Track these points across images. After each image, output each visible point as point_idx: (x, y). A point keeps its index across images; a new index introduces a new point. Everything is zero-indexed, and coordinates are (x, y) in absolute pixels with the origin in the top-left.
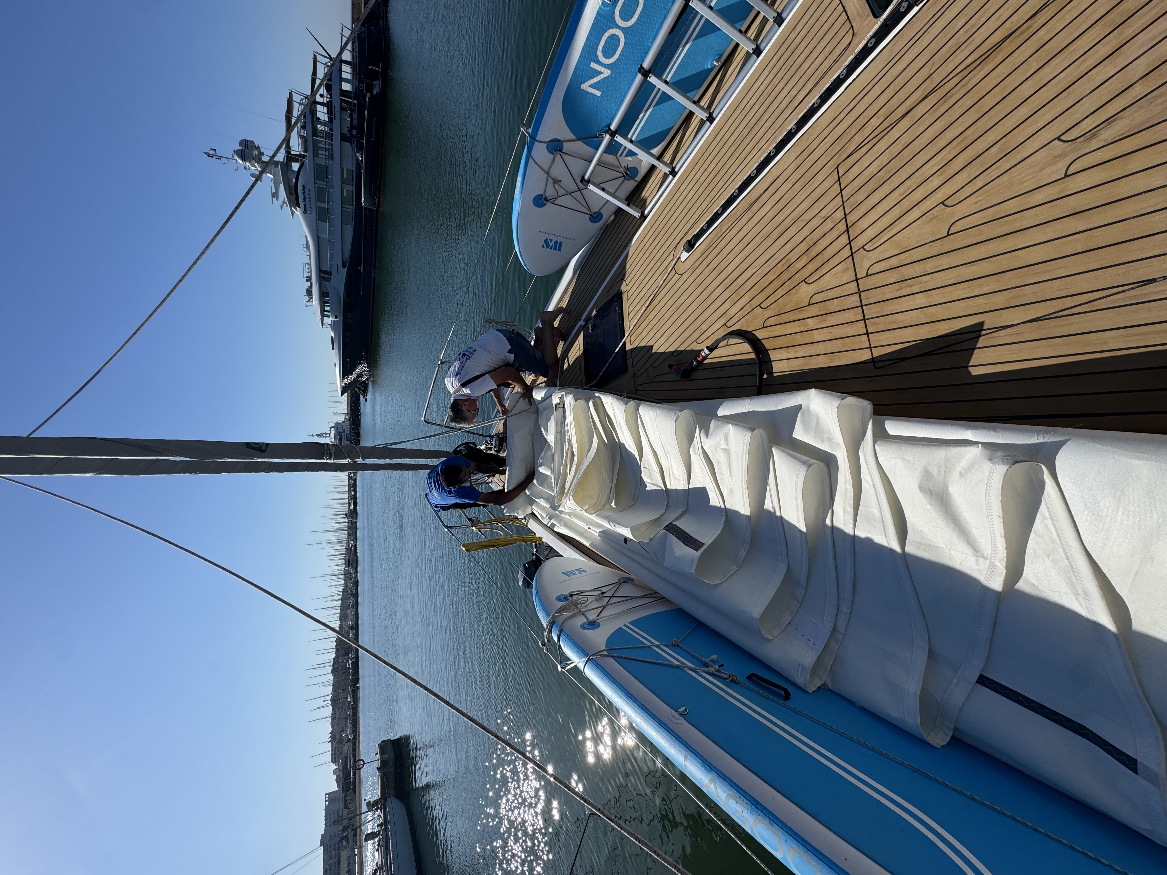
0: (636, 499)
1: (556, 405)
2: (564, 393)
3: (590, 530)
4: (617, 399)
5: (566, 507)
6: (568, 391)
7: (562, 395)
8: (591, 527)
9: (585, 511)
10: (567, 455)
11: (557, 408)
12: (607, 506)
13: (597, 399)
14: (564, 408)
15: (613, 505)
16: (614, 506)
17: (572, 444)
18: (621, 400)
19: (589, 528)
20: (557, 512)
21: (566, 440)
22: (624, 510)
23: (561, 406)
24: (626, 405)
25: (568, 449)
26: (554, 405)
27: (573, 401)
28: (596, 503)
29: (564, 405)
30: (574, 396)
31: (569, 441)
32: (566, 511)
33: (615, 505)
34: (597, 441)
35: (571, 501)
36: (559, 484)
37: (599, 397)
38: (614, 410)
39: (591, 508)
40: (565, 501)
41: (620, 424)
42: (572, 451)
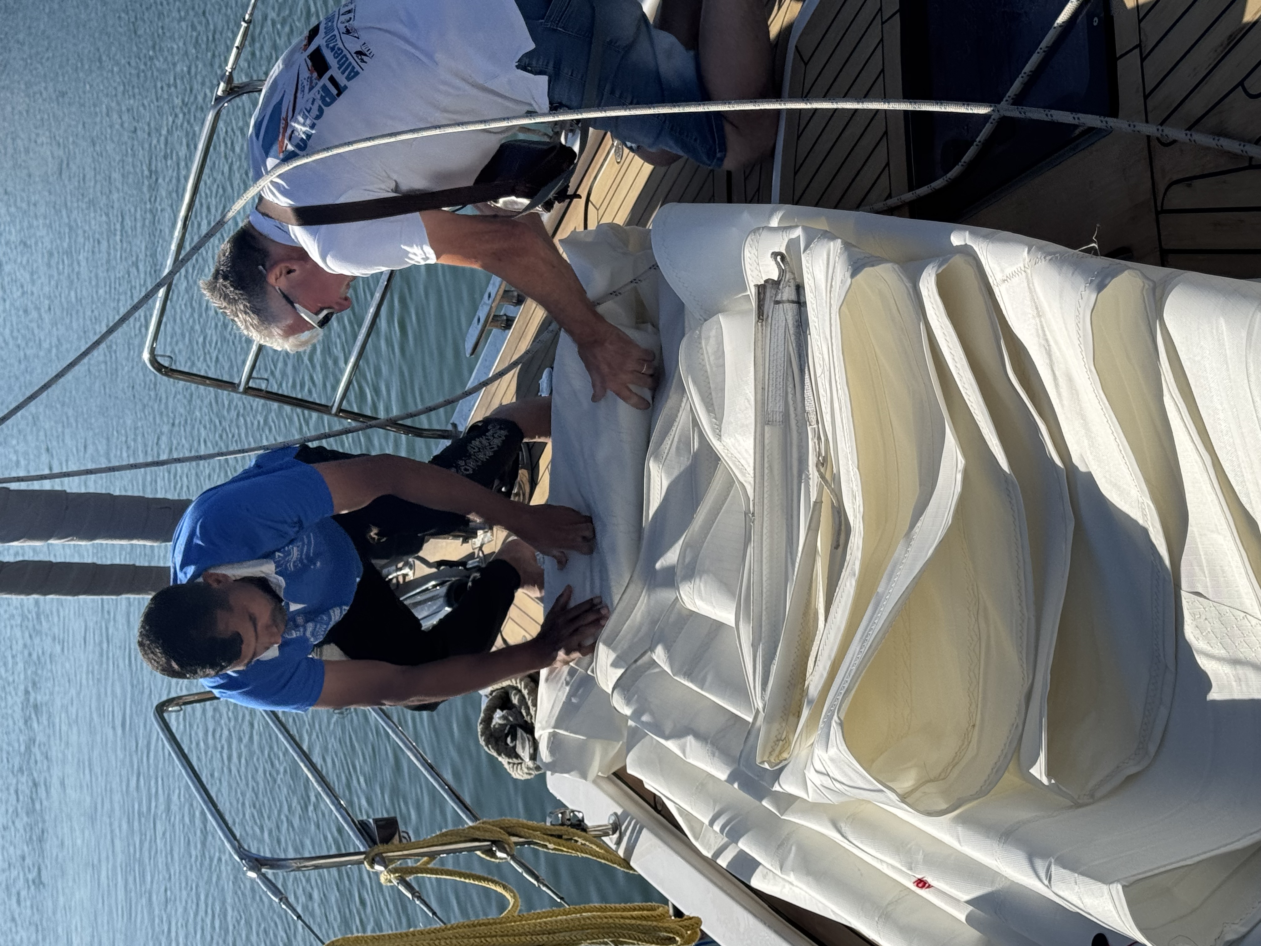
0: (1152, 749)
1: (761, 289)
2: (798, 233)
3: (923, 892)
4: (1058, 261)
5: (811, 775)
6: (822, 225)
7: (793, 244)
8: (930, 880)
9: (904, 798)
10: (813, 529)
11: (768, 305)
12: (1010, 778)
13: (957, 260)
14: (800, 303)
15: (1039, 771)
16: (1045, 781)
17: (836, 478)
18: (1077, 266)
19: (921, 883)
20: (765, 803)
21: (812, 460)
22: (1093, 798)
23: (787, 293)
24: (1100, 287)
25: (818, 503)
26: (752, 291)
27: (841, 272)
28: (954, 763)
29: (799, 288)
30: (847, 246)
31: (823, 462)
32: (811, 797)
33: (1049, 775)
34: (961, 462)
35: (832, 751)
36: (774, 668)
37: (967, 251)
38: (1039, 313)
39: (930, 788)
40: (804, 753)
41: (1070, 380)
42: (839, 513)
